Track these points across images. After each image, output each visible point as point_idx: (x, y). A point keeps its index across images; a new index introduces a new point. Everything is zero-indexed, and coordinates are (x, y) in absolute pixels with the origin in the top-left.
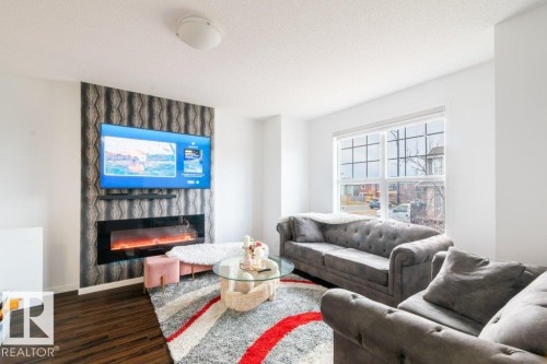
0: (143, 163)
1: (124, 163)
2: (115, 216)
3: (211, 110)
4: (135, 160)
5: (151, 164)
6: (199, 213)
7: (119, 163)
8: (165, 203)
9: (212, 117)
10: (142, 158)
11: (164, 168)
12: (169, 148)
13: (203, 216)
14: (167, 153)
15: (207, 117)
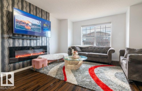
0: (30, 26)
1: (23, 25)
2: (17, 45)
3: (49, 13)
4: (27, 24)
5: (33, 27)
6: (45, 45)
7: (21, 24)
8: (35, 41)
9: (49, 16)
10: (30, 24)
11: (37, 29)
12: (39, 22)
13: (47, 46)
14: (38, 24)
15: (48, 15)
